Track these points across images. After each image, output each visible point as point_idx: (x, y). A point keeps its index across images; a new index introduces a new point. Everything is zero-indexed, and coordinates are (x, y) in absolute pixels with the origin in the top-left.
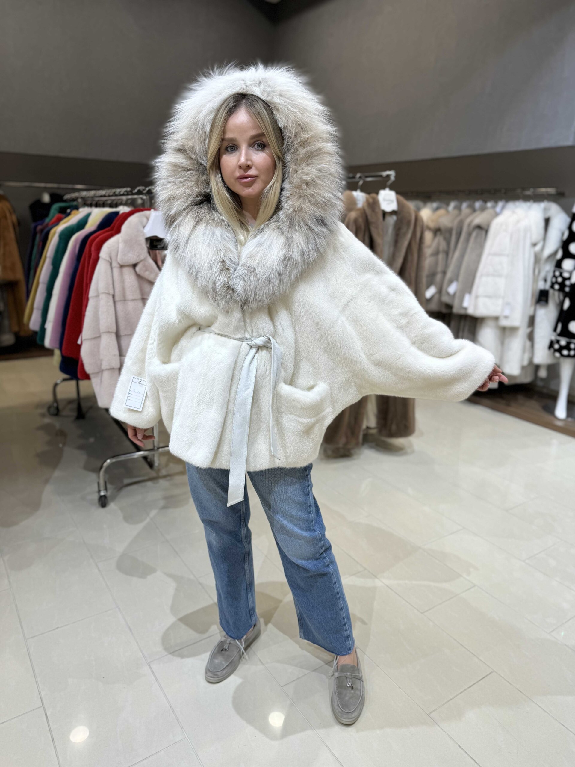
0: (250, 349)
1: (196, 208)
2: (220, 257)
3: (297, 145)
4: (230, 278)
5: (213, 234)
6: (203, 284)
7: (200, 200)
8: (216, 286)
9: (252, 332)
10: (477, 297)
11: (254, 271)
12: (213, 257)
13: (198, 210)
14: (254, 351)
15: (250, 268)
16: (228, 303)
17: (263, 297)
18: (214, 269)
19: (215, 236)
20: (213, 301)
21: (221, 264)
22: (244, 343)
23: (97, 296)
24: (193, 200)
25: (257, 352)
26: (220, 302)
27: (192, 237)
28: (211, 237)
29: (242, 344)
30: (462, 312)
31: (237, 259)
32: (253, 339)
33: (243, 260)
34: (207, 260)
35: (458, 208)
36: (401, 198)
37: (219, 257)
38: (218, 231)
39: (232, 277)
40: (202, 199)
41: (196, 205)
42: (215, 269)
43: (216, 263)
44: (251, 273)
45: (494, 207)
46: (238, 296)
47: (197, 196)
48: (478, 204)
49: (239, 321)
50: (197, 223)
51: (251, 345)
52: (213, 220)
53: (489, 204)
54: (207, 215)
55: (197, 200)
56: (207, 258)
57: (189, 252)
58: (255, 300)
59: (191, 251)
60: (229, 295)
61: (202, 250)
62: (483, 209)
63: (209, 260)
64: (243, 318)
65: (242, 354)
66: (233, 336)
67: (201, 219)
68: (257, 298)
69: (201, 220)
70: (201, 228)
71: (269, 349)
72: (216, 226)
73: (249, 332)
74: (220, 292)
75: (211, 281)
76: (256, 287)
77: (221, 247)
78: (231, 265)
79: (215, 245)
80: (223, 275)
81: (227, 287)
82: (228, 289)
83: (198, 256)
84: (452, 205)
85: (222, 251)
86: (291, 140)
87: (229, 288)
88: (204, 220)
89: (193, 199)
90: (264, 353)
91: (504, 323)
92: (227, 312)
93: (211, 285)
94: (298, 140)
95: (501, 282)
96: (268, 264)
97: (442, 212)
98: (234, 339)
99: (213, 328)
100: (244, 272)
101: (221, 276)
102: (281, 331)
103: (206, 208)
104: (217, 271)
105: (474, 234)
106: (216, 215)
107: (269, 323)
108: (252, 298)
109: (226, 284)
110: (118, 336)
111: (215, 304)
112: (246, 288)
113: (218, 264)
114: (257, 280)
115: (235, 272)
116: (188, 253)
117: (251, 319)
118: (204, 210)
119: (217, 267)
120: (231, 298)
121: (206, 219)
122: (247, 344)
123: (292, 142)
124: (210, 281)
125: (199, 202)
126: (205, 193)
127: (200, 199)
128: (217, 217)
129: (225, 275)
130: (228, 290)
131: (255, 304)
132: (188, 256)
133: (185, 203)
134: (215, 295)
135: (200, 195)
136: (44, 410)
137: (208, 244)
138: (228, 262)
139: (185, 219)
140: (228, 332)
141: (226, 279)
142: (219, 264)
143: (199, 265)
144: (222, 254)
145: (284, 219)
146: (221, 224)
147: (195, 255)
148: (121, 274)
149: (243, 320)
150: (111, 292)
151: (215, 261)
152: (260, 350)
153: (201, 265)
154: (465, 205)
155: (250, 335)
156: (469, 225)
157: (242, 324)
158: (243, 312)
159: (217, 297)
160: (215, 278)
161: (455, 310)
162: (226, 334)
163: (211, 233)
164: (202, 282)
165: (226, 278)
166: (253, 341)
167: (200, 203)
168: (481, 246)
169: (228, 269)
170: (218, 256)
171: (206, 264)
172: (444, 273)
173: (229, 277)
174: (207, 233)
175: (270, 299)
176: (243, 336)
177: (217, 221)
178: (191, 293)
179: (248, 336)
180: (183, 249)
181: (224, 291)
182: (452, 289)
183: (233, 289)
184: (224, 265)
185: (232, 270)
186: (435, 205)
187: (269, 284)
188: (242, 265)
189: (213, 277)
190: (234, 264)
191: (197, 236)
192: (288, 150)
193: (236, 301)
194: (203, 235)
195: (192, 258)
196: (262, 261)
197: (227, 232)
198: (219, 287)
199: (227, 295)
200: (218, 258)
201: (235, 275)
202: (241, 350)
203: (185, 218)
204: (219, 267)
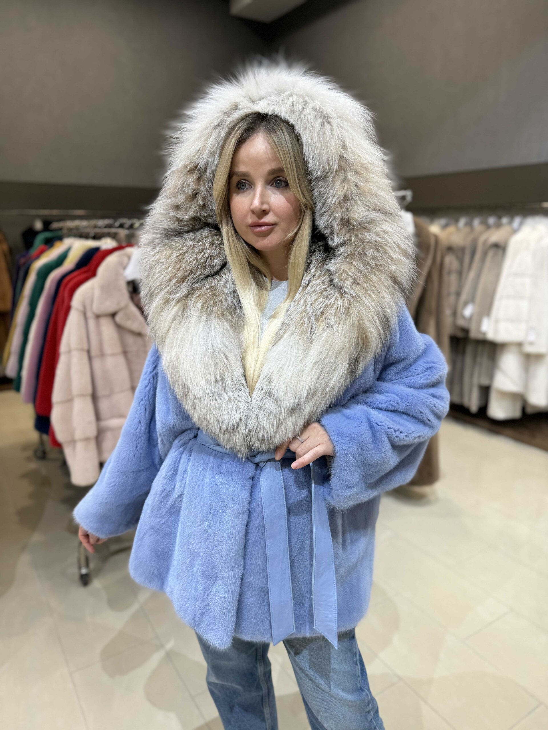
10: (497, 321)
23: (69, 352)
30: (480, 337)
35: (469, 224)
36: (418, 220)
45: (510, 223)
48: (491, 220)
53: (505, 220)
62: (498, 226)
84: (462, 222)
91: (529, 349)
95: (524, 305)
97: (451, 229)
105: (490, 254)
110: (94, 398)
136: (30, 453)
148: (98, 325)
150: (86, 347)
154: (476, 222)
156: (485, 242)
168: (498, 266)
172: (458, 294)
182: (468, 311)
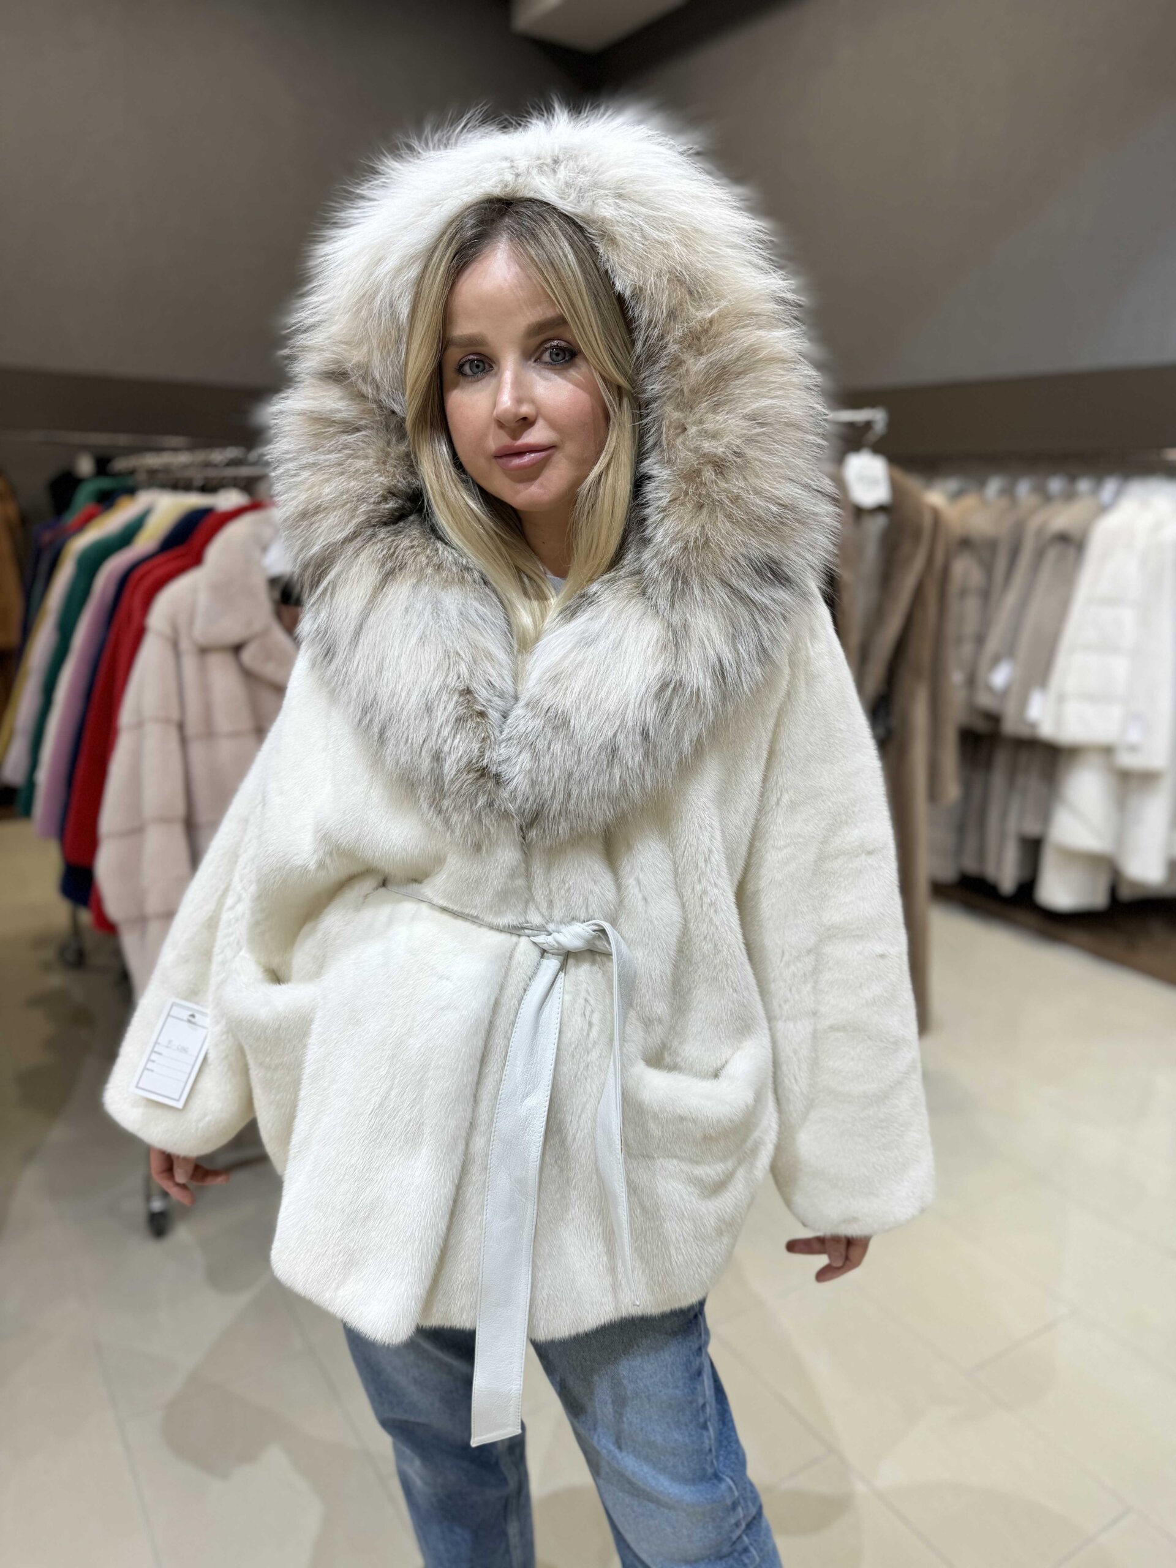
0: (542, 956)
1: (383, 533)
2: (459, 678)
3: (676, 347)
4: (489, 742)
5: (437, 608)
6: (403, 760)
7: (396, 510)
8: (442, 767)
9: (551, 904)
10: (1061, 699)
11: (566, 722)
12: (434, 679)
13: (390, 539)
14: (551, 964)
15: (551, 714)
16: (480, 821)
17: (593, 805)
18: (437, 716)
19: (443, 615)
20: (431, 813)
21: (461, 699)
22: (524, 940)
23: (140, 726)
24: (373, 511)
25: (563, 968)
26: (455, 818)
27: (372, 619)
28: (430, 617)
29: (516, 944)
30: (1024, 732)
31: (510, 683)
32: (551, 927)
33: (532, 685)
34: (417, 689)
35: (1008, 492)
36: (900, 475)
37: (455, 678)
38: (453, 600)
39: (493, 738)
40: (403, 508)
41: (385, 524)
42: (439, 716)
43: (445, 697)
44: (555, 728)
45: (1095, 491)
46: (513, 800)
47: (385, 499)
48: (1056, 485)
49: (513, 876)
50: (388, 577)
51: (545, 947)
52: (439, 567)
53: (1084, 485)
54: (418, 554)
55: (384, 509)
56: (415, 683)
57: (361, 663)
58: (564, 811)
59: (367, 659)
60: (484, 795)
61: (399, 657)
62: (1070, 496)
63: (423, 688)
64: (523, 865)
65: (517, 977)
66: (489, 918)
67: (402, 567)
68: (571, 808)
69: (401, 569)
70: (400, 592)
71: (598, 958)
72: (447, 583)
73: (540, 908)
74: (457, 785)
75: (427, 752)
76: (570, 775)
77: (461, 648)
78: (490, 701)
79: (443, 642)
80: (467, 733)
81: (477, 771)
82: (483, 775)
83: (387, 674)
84: (994, 486)
85: (462, 658)
86: (656, 330)
87: (483, 772)
88: (411, 567)
89: (372, 507)
90: (583, 973)
91: (1127, 760)
92: (478, 847)
93: (426, 764)
94: (678, 331)
95: (1120, 666)
96: (611, 705)
97: (970, 501)
98: (492, 927)
99: (428, 890)
100: (532, 725)
101: (458, 736)
102: (641, 903)
103: (415, 532)
104: (447, 721)
105: (1052, 554)
106: (446, 553)
107: (606, 879)
108: (556, 806)
109: (474, 761)
110: (190, 826)
111: (438, 824)
112: (537, 776)
113: (450, 699)
114: (573, 752)
115: (504, 723)
116: (358, 665)
117: (549, 868)
118: (410, 536)
119: (447, 709)
120: (490, 804)
121: (416, 566)
122: (531, 944)
123: (662, 337)
124: (423, 753)
125: (393, 515)
126: (409, 490)
127: (396, 506)
128: (450, 558)
129: (471, 734)
130: (482, 781)
131: (564, 826)
132: (360, 675)
133: (349, 521)
134: (439, 797)
135: (393, 494)
136: (49, 954)
137: (422, 638)
138: (482, 693)
139: (350, 569)
140: (475, 907)
141: (476, 746)
142: (455, 699)
143: (392, 701)
144: (463, 669)
145: (657, 573)
146: (463, 577)
147: (380, 670)
148: (203, 670)
149: (523, 870)
150: (176, 716)
151: (441, 689)
152: (571, 961)
153: (398, 702)
154: (1024, 488)
155: (543, 916)
156: (1040, 532)
157: (520, 882)
158: (526, 848)
159: (446, 803)
160: (440, 741)
161: (1010, 726)
162: (467, 911)
163: (429, 606)
164: (399, 752)
165: (473, 744)
166: (550, 934)
167: (396, 518)
168: (1067, 582)
169: (482, 714)
170: (451, 675)
171: (413, 698)
172: (980, 640)
173: (484, 740)
174: (419, 606)
175: (612, 811)
176: (521, 920)
177: (450, 570)
178: (366, 784)
179: (536, 919)
180: (344, 657)
181: (468, 782)
182: (1000, 677)
183: (497, 776)
184: (469, 701)
185: (494, 715)
186: (952, 484)
187: (613, 764)
188: (527, 705)
189: (434, 738)
190: (501, 696)
191: (387, 614)
192: (651, 358)
193: (506, 815)
194: (407, 610)
195: (370, 681)
196: (590, 694)
197: (480, 600)
198: (453, 772)
199: (476, 797)
200: (452, 681)
201: (505, 733)
202: (514, 963)
203: (350, 565)
204: (455, 708)
